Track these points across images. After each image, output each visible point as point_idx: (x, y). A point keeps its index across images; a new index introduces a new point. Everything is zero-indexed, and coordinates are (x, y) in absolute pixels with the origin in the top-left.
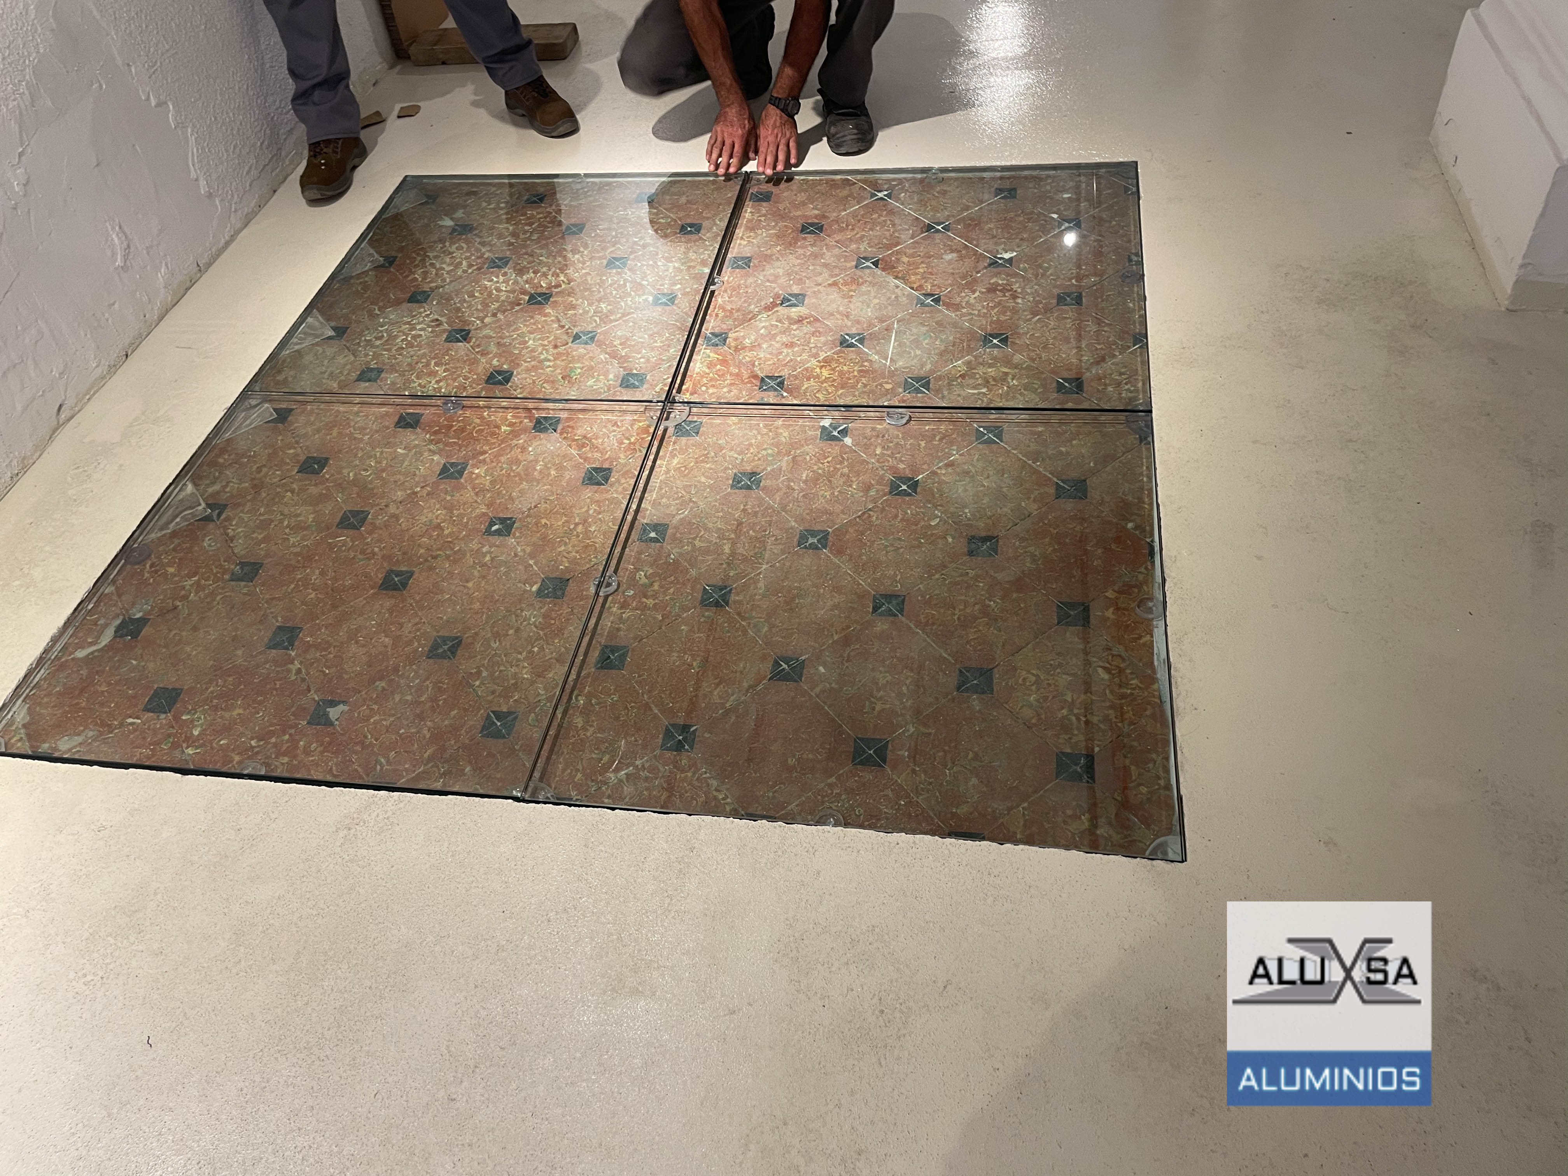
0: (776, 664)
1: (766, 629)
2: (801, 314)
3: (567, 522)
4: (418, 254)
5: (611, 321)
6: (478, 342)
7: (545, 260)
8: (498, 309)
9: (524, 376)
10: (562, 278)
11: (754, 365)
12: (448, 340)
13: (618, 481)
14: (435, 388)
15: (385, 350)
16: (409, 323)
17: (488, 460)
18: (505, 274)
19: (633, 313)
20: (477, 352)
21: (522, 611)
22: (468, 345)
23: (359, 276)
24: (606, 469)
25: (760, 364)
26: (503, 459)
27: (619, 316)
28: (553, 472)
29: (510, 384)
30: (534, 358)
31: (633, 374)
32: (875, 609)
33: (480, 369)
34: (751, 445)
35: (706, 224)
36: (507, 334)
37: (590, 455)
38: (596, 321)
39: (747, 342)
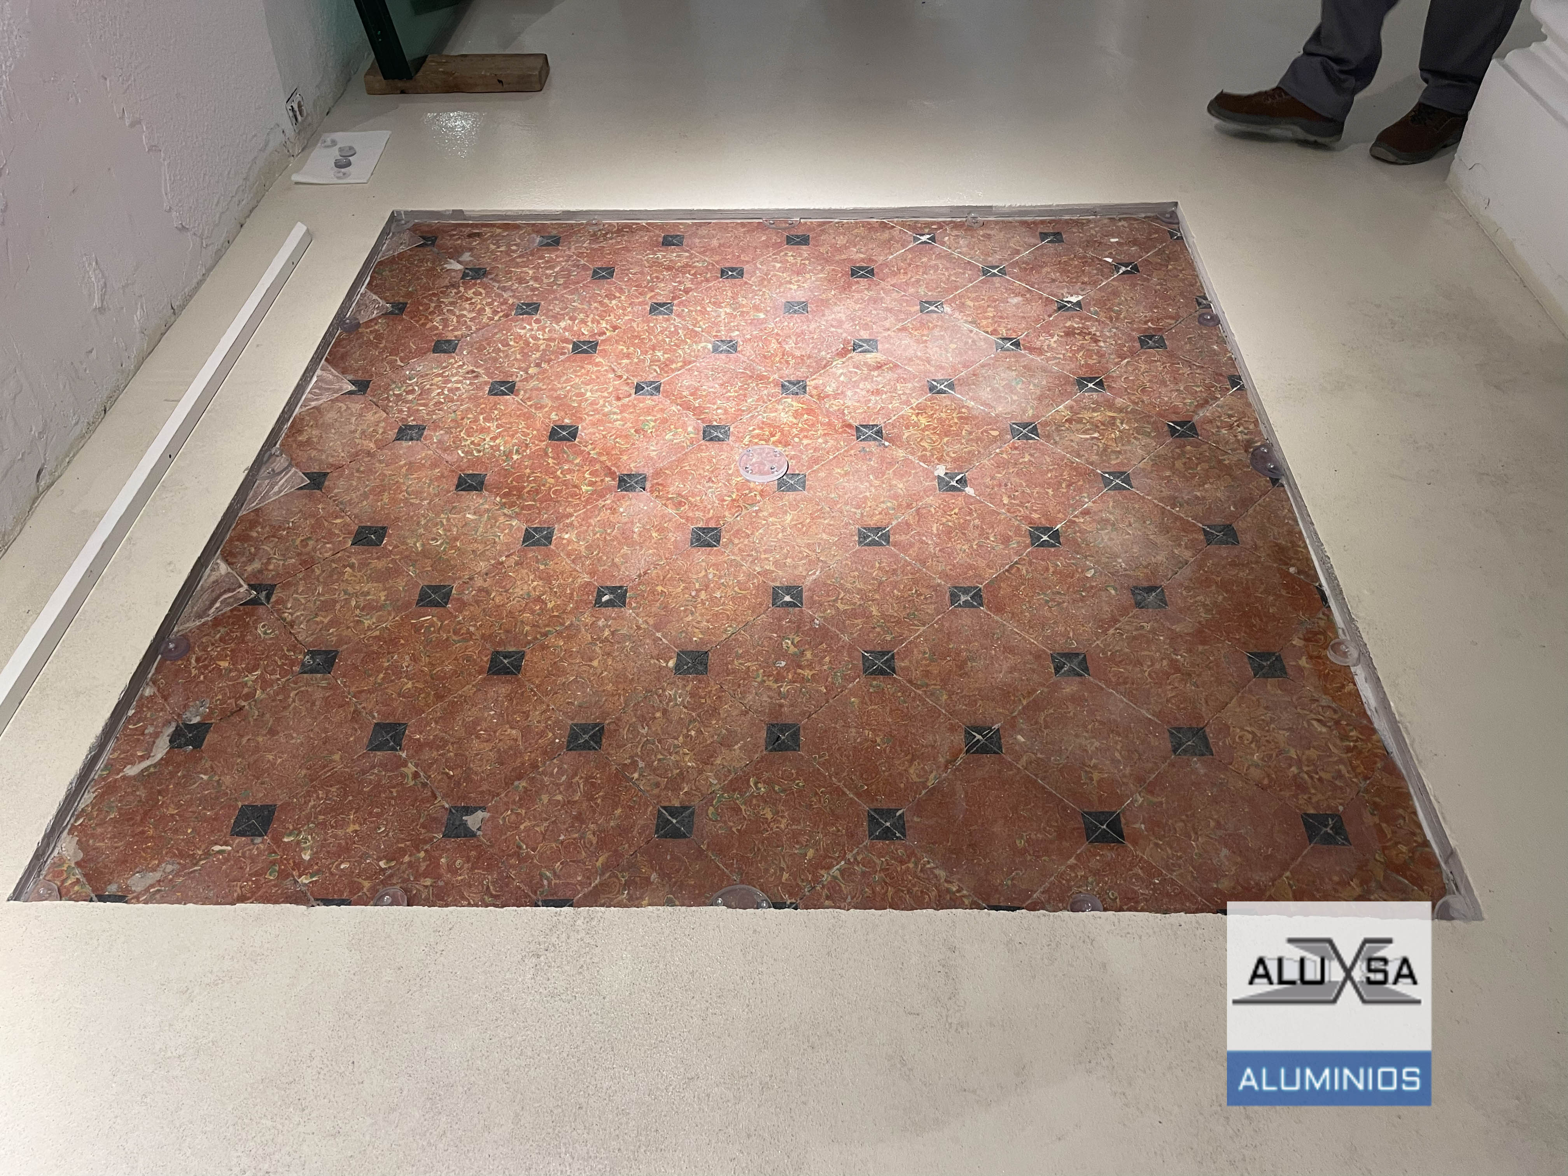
0: (969, 735)
1: (945, 697)
2: (878, 360)
3: (686, 588)
4: (431, 300)
5: (673, 370)
6: (527, 395)
7: (580, 306)
8: (542, 359)
9: (591, 430)
10: (604, 325)
11: (844, 414)
12: (492, 392)
13: (731, 541)
14: (492, 447)
15: (421, 405)
16: (441, 375)
17: (575, 523)
18: (538, 321)
19: (694, 362)
20: (531, 406)
21: (664, 690)
22: (516, 398)
23: (368, 324)
24: (713, 529)
25: (850, 413)
26: (592, 521)
27: (680, 364)
28: (654, 535)
29: (577, 439)
30: (597, 412)
31: (714, 426)
32: (1058, 669)
33: (538, 424)
34: (866, 498)
35: (746, 268)
36: (559, 386)
37: (690, 514)
38: (655, 370)
39: (829, 390)
